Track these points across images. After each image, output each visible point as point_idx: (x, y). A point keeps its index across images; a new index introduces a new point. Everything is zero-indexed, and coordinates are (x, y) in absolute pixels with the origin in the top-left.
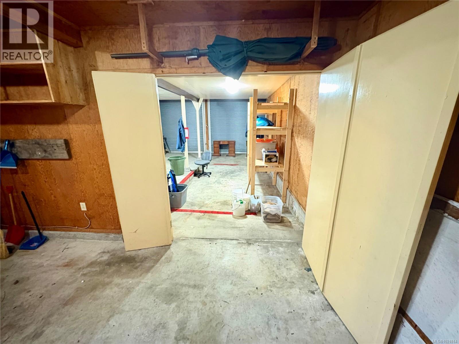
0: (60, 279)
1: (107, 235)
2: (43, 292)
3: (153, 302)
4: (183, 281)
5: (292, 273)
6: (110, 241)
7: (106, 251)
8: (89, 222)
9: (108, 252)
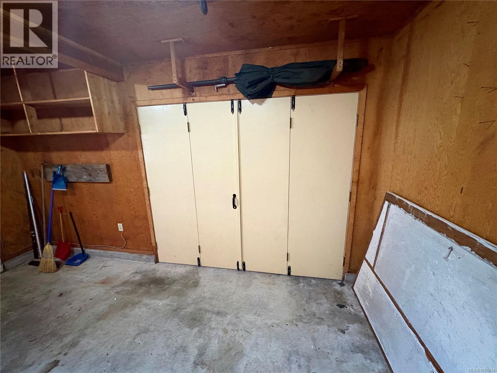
0: (97, 295)
1: (141, 256)
2: (82, 305)
3: (177, 324)
4: (207, 306)
5: (323, 308)
6: (143, 262)
7: (139, 271)
8: (125, 243)
9: (141, 273)
